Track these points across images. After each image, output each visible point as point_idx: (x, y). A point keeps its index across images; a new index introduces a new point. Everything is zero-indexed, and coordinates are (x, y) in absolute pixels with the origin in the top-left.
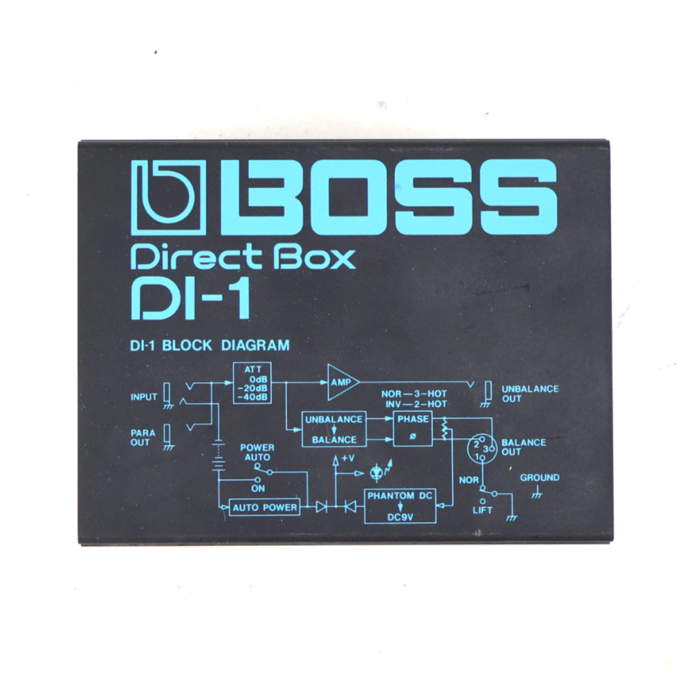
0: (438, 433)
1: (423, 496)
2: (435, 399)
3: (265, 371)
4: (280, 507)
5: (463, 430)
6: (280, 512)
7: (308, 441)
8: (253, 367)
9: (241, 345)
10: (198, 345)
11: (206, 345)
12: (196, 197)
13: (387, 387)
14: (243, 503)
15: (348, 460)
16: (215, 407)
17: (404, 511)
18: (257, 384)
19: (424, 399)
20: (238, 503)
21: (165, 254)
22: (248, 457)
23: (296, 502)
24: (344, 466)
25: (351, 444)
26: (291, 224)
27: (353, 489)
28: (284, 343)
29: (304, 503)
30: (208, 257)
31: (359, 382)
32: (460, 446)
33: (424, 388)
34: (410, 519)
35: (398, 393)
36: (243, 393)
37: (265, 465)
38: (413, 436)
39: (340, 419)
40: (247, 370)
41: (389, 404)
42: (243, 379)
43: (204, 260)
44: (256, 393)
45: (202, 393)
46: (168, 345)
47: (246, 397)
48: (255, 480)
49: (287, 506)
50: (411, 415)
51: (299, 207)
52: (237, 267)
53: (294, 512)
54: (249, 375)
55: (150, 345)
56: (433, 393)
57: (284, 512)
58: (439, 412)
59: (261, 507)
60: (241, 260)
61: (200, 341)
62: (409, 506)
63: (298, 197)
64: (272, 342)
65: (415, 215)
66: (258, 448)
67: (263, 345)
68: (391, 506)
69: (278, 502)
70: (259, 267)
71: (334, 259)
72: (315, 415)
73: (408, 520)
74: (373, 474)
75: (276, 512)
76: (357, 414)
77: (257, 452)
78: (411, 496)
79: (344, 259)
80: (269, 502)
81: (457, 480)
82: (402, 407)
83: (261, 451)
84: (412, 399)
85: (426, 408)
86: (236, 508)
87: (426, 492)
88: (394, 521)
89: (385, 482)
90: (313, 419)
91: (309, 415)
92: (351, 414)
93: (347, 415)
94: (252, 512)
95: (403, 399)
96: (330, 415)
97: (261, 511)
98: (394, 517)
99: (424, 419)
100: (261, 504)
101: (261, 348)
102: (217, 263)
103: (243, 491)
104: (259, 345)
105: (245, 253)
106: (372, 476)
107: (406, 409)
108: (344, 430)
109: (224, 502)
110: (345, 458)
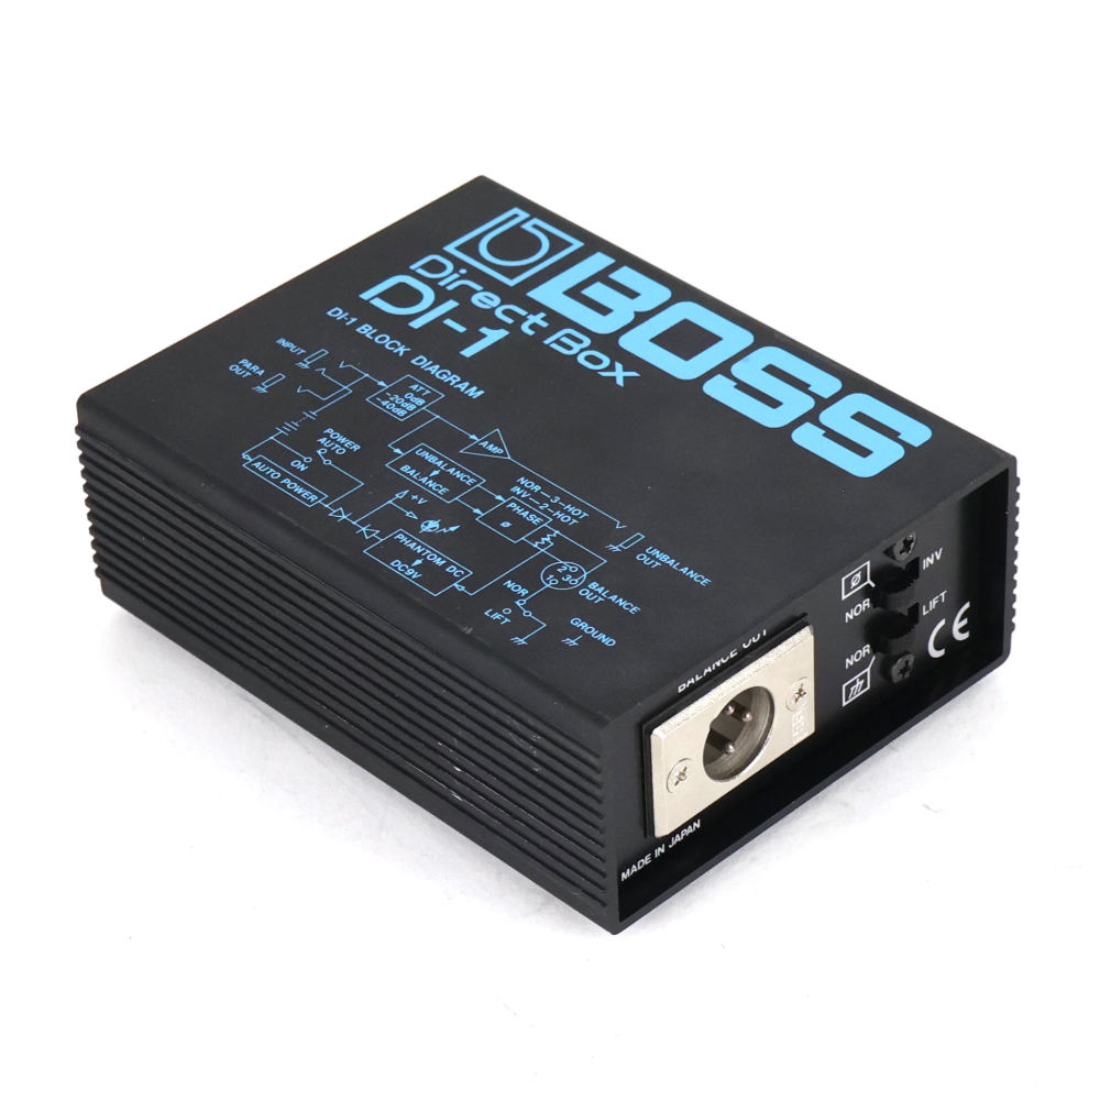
1: (452, 570)
2: (569, 514)
3: (428, 398)
4: (299, 490)
6: (295, 494)
7: (398, 465)
8: (422, 388)
9: (434, 369)
11: (402, 350)
14: (268, 464)
16: (346, 391)
17: (416, 568)
18: (408, 401)
19: (556, 507)
20: (264, 462)
22: (323, 440)
23: (320, 496)
24: (407, 503)
25: (436, 492)
28: (477, 391)
29: (326, 502)
32: (544, 559)
34: (414, 577)
36: (387, 398)
37: (330, 454)
38: (506, 524)
39: (451, 471)
40: (414, 387)
41: (517, 490)
44: (398, 406)
45: (347, 376)
46: (366, 330)
48: (305, 459)
50: (526, 509)
53: (309, 502)
56: (572, 510)
57: (299, 496)
58: (556, 523)
59: (281, 478)
61: (399, 344)
64: (467, 384)
66: (343, 440)
67: (454, 382)
68: (409, 557)
72: (431, 453)
73: (410, 577)
74: (426, 525)
75: (291, 491)
76: (472, 476)
77: (338, 441)
78: (439, 562)
80: (293, 480)
81: (505, 579)
82: (526, 499)
83: (342, 445)
84: (543, 500)
85: (550, 514)
86: (257, 465)
87: (458, 568)
88: (396, 568)
89: (430, 538)
90: (426, 455)
91: (425, 449)
92: (466, 473)
93: (462, 471)
94: (268, 477)
95: (536, 495)
98: (400, 566)
99: (534, 519)
100: (284, 476)
101: (450, 382)
104: (451, 378)
106: (422, 526)
107: (524, 503)
108: (443, 478)
109: (252, 454)
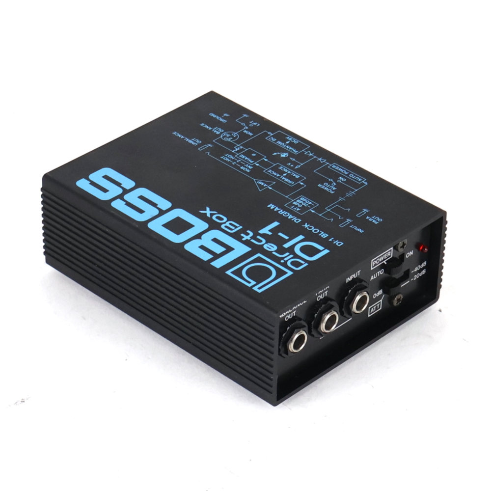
0: (242, 150)
1: (273, 140)
2: (229, 158)
3: (291, 205)
6: (342, 168)
7: (301, 178)
8: (295, 209)
9: (290, 217)
10: (310, 228)
11: (306, 226)
13: (246, 172)
14: (355, 180)
15: (291, 164)
16: (328, 209)
17: (288, 141)
18: (300, 204)
19: (234, 161)
20: (358, 181)
21: (286, 259)
22: (334, 189)
23: (331, 167)
24: (296, 164)
25: (284, 167)
28: (271, 207)
29: (328, 165)
31: (254, 180)
32: (238, 142)
33: (229, 163)
34: (288, 138)
35: (242, 168)
36: (310, 205)
37: (330, 183)
38: (254, 155)
39: (278, 175)
41: (251, 168)
42: (303, 208)
44: (304, 202)
45: (328, 215)
46: (324, 235)
47: (310, 203)
48: (340, 182)
49: (337, 168)
50: (246, 160)
52: (258, 237)
53: (336, 165)
54: (299, 208)
55: (332, 240)
56: (227, 160)
57: (340, 168)
58: (233, 154)
61: (308, 228)
62: (283, 140)
63: (201, 239)
64: (275, 210)
66: (326, 189)
67: (281, 211)
68: (291, 145)
69: (340, 171)
70: (248, 231)
72: (288, 183)
74: (286, 156)
75: (343, 169)
76: (269, 173)
77: (328, 188)
78: (279, 142)
79: (208, 212)
80: (343, 173)
81: (252, 136)
82: (246, 164)
83: (326, 187)
84: (239, 163)
85: (236, 158)
86: (360, 180)
87: (271, 140)
88: (296, 141)
89: (284, 151)
90: (290, 182)
91: (290, 184)
92: (272, 174)
93: (273, 175)
94: (354, 175)
95: (242, 165)
96: (281, 179)
97: (350, 173)
99: (242, 156)
100: (348, 175)
101: (283, 211)
102: (265, 243)
103: (350, 182)
104: (283, 213)
105: (249, 239)
107: (247, 162)
108: (281, 172)
109: (363, 184)
110: (292, 166)
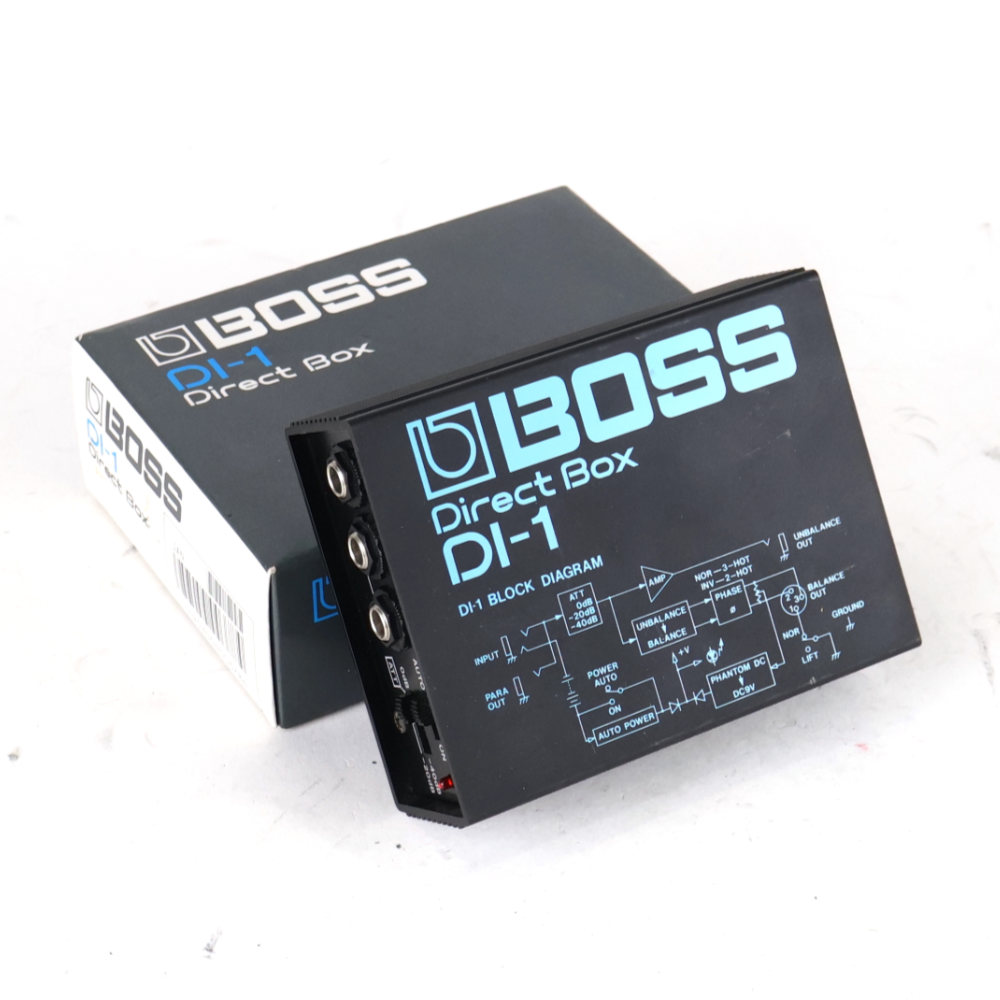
0: (753, 599)
5: (773, 588)
10: (520, 589)
12: (476, 441)
13: (699, 571)
15: (685, 653)
21: (464, 508)
26: (568, 441)
27: (696, 679)
30: (504, 498)
31: (672, 575)
33: (729, 560)
35: (709, 573)
42: (571, 608)
43: (502, 503)
47: (579, 625)
49: (645, 717)
51: (571, 420)
52: (533, 499)
54: (574, 602)
55: (477, 605)
60: (535, 491)
62: (749, 677)
63: (568, 412)
65: (675, 395)
69: (636, 717)
70: (553, 492)
71: (617, 462)
79: (625, 460)
96: (657, 615)
97: (623, 731)
102: (514, 502)
103: (603, 717)
105: (536, 483)
110: (681, 652)
